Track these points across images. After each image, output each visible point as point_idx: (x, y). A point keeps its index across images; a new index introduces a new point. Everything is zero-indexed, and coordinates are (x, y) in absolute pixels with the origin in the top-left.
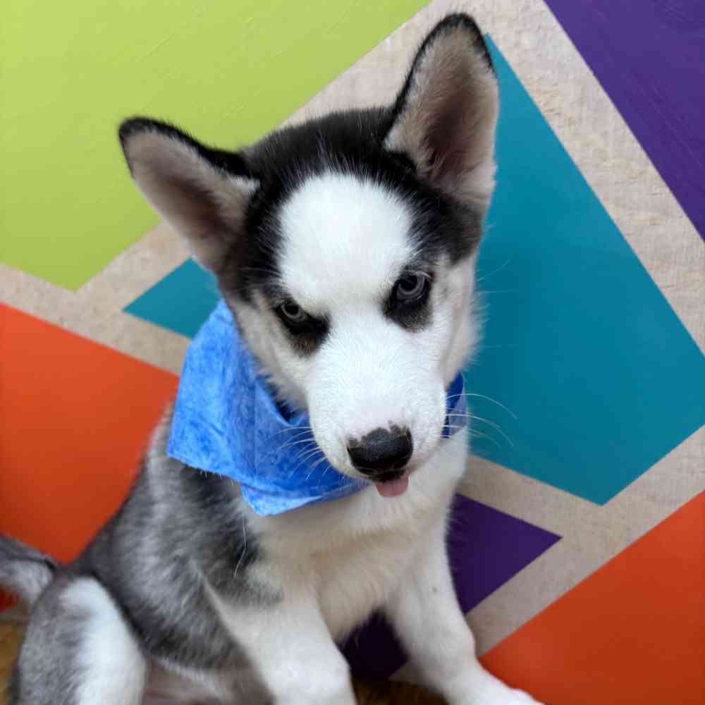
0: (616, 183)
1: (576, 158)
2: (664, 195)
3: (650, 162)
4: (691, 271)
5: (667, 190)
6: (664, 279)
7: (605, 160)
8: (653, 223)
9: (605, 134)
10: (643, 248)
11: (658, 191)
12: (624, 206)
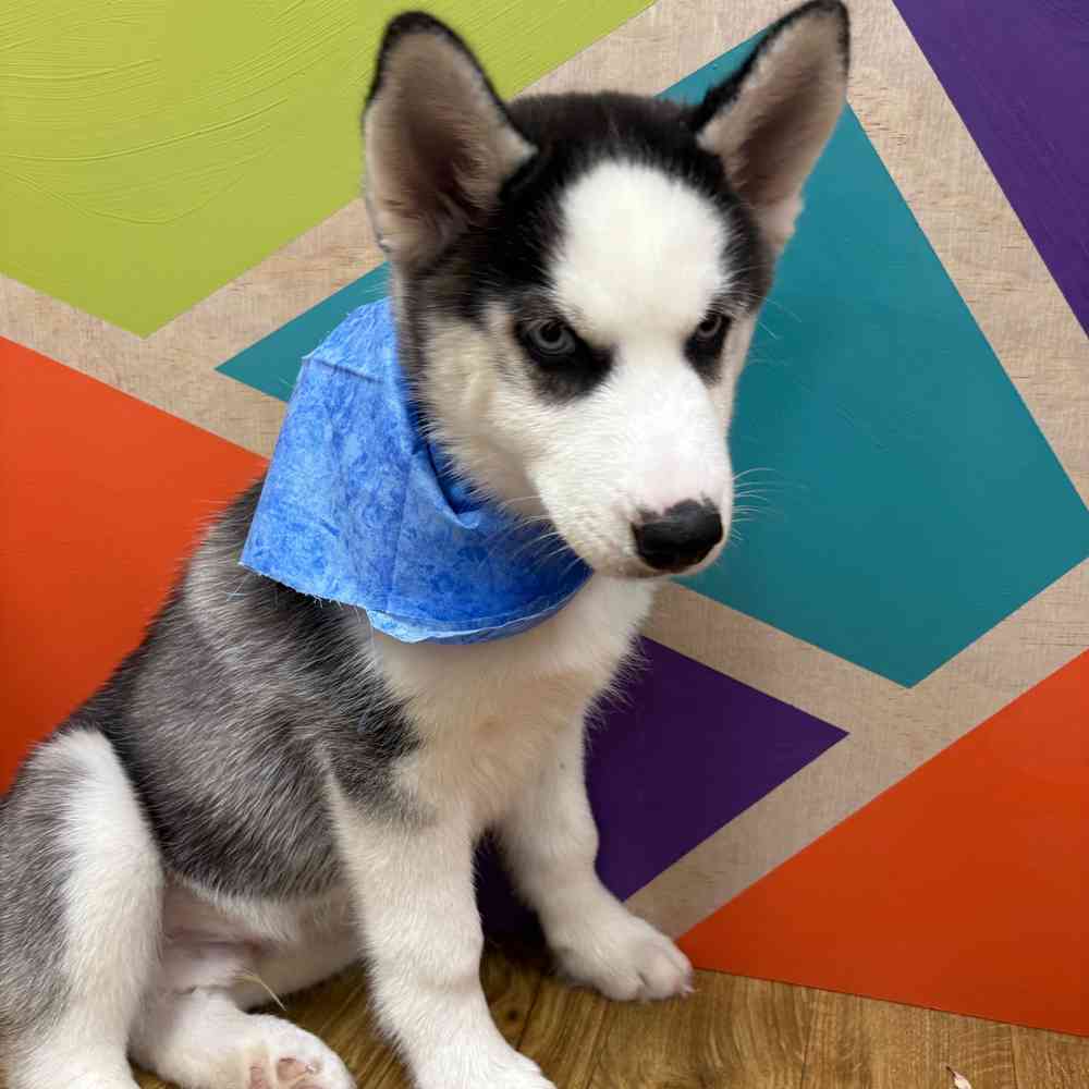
0: (960, 229)
1: (906, 191)
2: (1025, 250)
3: (1008, 204)
4: (1056, 357)
5: (1028, 243)
6: (1019, 368)
7: (946, 196)
8: (1008, 288)
9: (948, 162)
10: (989, 320)
11: (1016, 244)
12: (968, 262)
